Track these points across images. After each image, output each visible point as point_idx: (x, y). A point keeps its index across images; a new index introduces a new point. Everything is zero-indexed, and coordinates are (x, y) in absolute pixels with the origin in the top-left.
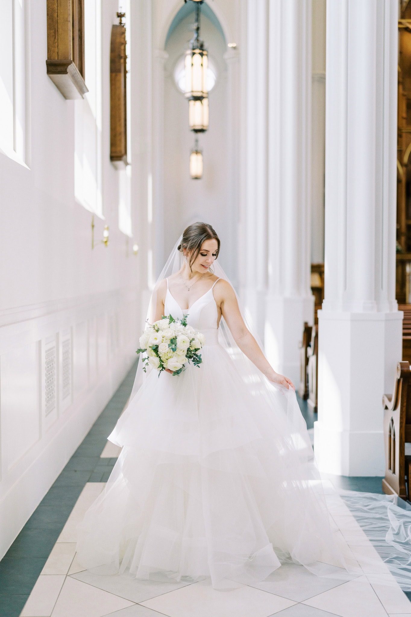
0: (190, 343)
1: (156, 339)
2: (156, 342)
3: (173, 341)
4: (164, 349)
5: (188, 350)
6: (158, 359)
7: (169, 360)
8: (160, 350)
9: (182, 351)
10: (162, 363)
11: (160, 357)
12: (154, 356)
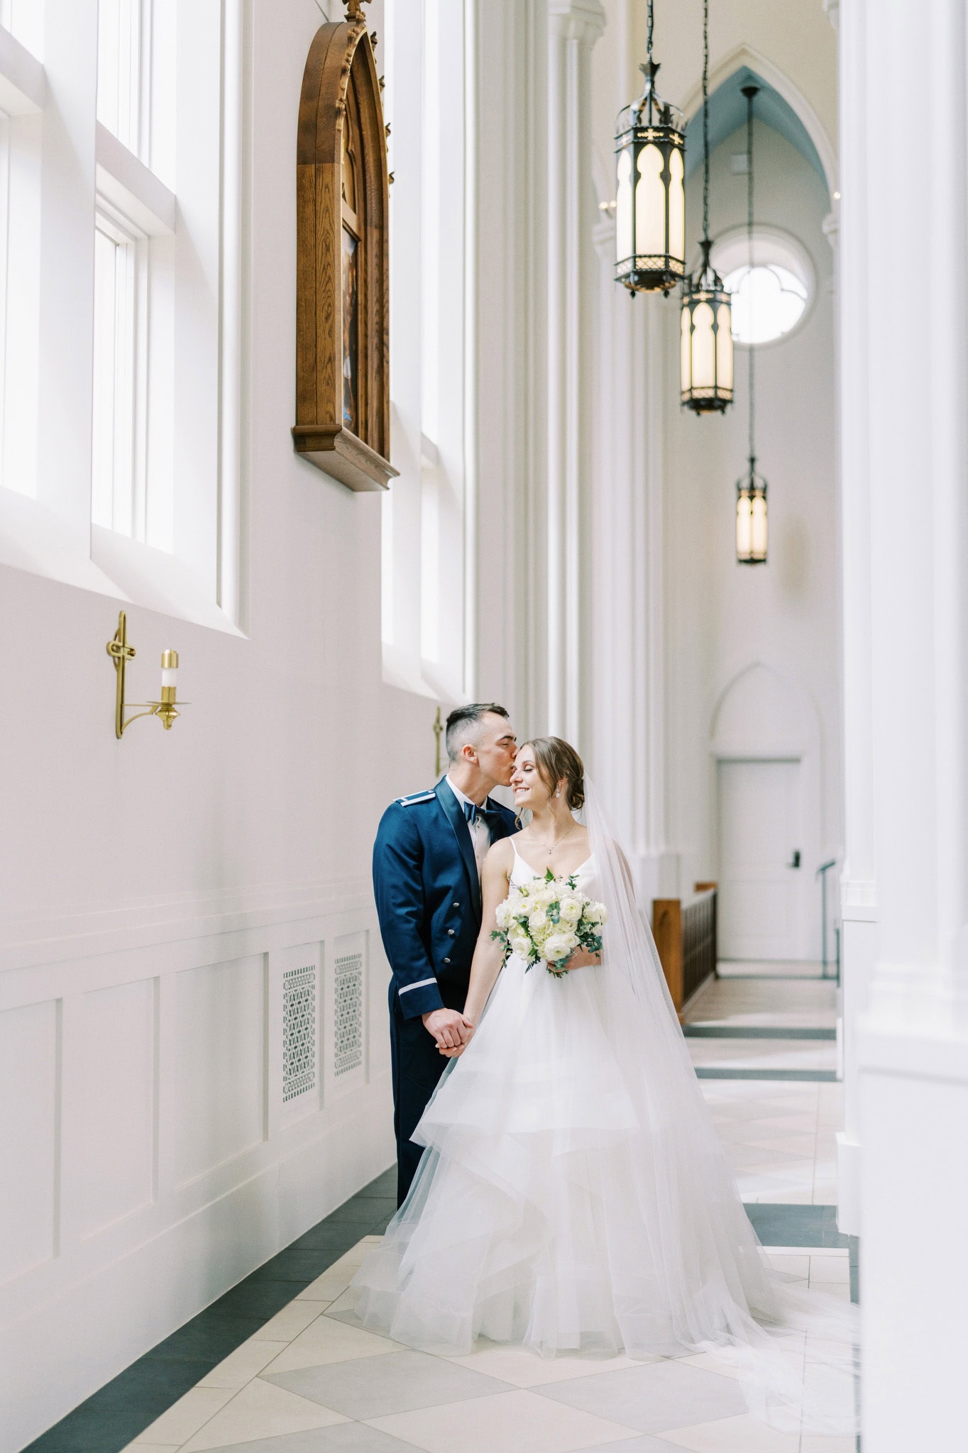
0: (583, 910)
1: (524, 906)
2: (523, 911)
3: (555, 906)
4: (539, 920)
5: (580, 923)
6: (528, 940)
7: (547, 941)
8: (531, 923)
9: (570, 925)
10: (536, 948)
11: (531, 937)
12: (521, 937)
